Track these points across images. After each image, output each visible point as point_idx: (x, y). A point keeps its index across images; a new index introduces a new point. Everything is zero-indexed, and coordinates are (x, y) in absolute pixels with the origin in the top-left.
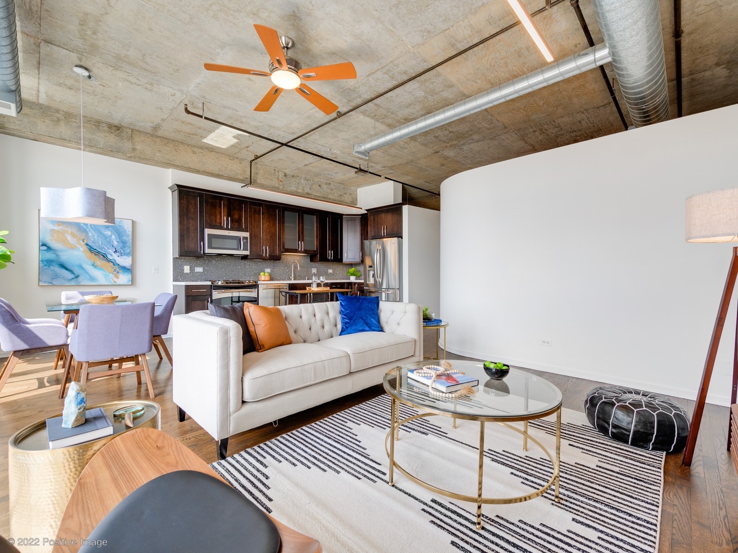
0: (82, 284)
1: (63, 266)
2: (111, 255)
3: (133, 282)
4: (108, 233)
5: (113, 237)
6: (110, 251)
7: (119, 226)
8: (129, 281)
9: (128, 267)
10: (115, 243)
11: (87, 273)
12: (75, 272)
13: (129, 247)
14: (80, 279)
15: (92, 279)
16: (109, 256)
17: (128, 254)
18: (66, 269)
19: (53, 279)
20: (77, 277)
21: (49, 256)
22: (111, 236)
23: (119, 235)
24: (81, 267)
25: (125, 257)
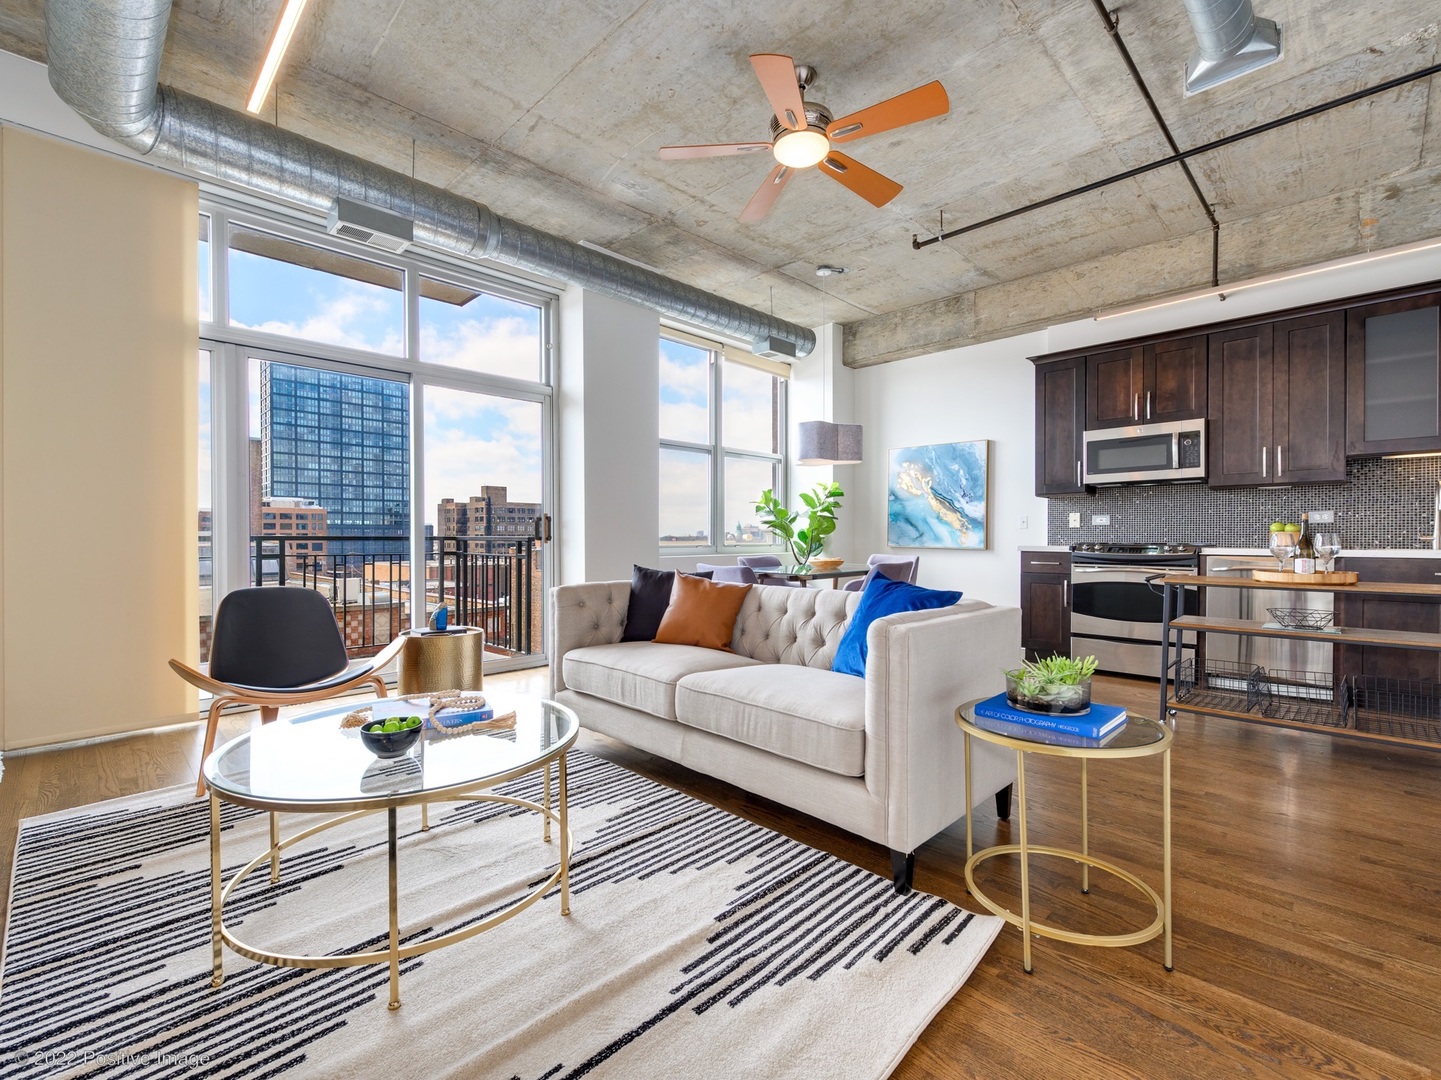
0: (926, 545)
1: (908, 521)
2: (959, 501)
3: (988, 545)
4: (955, 467)
5: (962, 472)
6: (957, 495)
7: (969, 453)
8: (980, 542)
9: (980, 520)
10: (964, 482)
11: (931, 529)
12: (919, 528)
13: (982, 486)
14: (925, 538)
15: (937, 538)
16: (957, 505)
17: (979, 499)
18: (912, 524)
19: (899, 538)
20: (921, 535)
21: (897, 507)
22: (958, 471)
23: (969, 468)
24: (925, 521)
25: (975, 503)
